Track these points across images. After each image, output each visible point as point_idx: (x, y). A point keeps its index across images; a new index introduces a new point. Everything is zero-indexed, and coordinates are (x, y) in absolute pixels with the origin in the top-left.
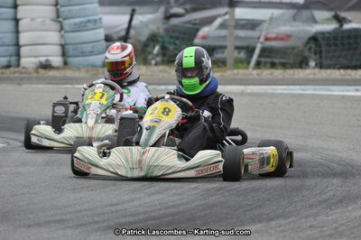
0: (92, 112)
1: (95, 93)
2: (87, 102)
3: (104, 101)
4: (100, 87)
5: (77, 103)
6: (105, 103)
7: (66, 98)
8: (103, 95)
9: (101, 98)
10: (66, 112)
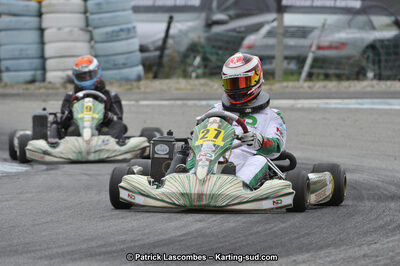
0: (204, 158)
1: (208, 131)
2: (197, 143)
3: (220, 142)
4: (214, 122)
5: (185, 141)
6: (222, 144)
7: (170, 133)
8: (219, 132)
9: (216, 137)
10: (171, 153)
